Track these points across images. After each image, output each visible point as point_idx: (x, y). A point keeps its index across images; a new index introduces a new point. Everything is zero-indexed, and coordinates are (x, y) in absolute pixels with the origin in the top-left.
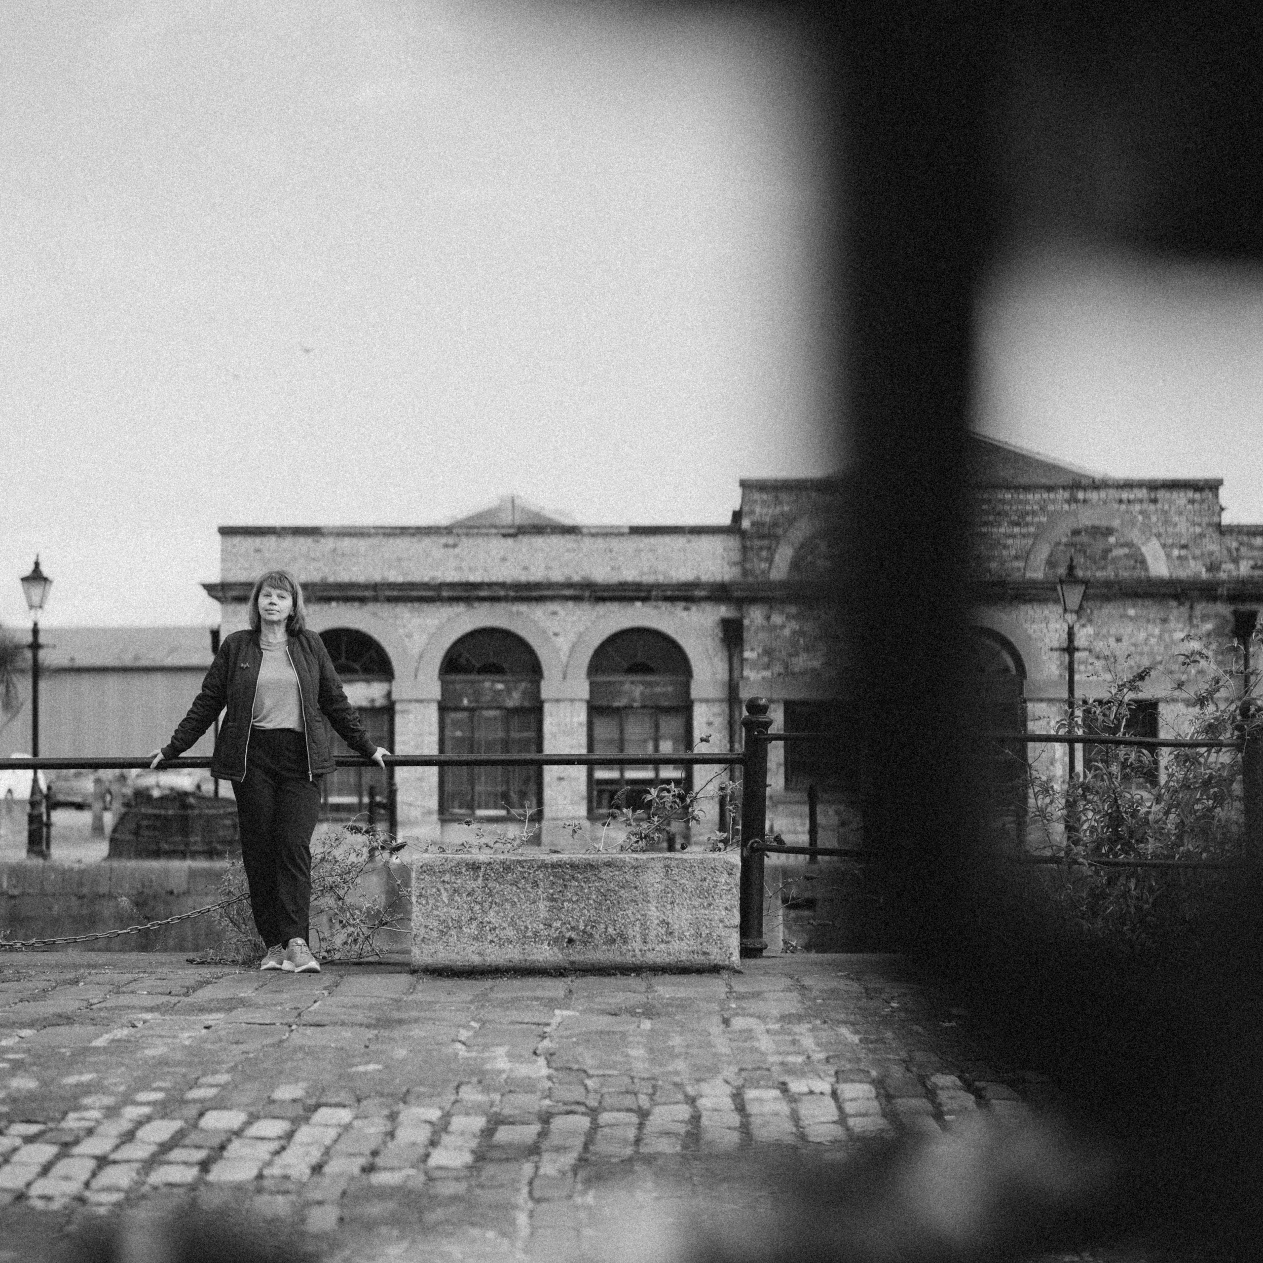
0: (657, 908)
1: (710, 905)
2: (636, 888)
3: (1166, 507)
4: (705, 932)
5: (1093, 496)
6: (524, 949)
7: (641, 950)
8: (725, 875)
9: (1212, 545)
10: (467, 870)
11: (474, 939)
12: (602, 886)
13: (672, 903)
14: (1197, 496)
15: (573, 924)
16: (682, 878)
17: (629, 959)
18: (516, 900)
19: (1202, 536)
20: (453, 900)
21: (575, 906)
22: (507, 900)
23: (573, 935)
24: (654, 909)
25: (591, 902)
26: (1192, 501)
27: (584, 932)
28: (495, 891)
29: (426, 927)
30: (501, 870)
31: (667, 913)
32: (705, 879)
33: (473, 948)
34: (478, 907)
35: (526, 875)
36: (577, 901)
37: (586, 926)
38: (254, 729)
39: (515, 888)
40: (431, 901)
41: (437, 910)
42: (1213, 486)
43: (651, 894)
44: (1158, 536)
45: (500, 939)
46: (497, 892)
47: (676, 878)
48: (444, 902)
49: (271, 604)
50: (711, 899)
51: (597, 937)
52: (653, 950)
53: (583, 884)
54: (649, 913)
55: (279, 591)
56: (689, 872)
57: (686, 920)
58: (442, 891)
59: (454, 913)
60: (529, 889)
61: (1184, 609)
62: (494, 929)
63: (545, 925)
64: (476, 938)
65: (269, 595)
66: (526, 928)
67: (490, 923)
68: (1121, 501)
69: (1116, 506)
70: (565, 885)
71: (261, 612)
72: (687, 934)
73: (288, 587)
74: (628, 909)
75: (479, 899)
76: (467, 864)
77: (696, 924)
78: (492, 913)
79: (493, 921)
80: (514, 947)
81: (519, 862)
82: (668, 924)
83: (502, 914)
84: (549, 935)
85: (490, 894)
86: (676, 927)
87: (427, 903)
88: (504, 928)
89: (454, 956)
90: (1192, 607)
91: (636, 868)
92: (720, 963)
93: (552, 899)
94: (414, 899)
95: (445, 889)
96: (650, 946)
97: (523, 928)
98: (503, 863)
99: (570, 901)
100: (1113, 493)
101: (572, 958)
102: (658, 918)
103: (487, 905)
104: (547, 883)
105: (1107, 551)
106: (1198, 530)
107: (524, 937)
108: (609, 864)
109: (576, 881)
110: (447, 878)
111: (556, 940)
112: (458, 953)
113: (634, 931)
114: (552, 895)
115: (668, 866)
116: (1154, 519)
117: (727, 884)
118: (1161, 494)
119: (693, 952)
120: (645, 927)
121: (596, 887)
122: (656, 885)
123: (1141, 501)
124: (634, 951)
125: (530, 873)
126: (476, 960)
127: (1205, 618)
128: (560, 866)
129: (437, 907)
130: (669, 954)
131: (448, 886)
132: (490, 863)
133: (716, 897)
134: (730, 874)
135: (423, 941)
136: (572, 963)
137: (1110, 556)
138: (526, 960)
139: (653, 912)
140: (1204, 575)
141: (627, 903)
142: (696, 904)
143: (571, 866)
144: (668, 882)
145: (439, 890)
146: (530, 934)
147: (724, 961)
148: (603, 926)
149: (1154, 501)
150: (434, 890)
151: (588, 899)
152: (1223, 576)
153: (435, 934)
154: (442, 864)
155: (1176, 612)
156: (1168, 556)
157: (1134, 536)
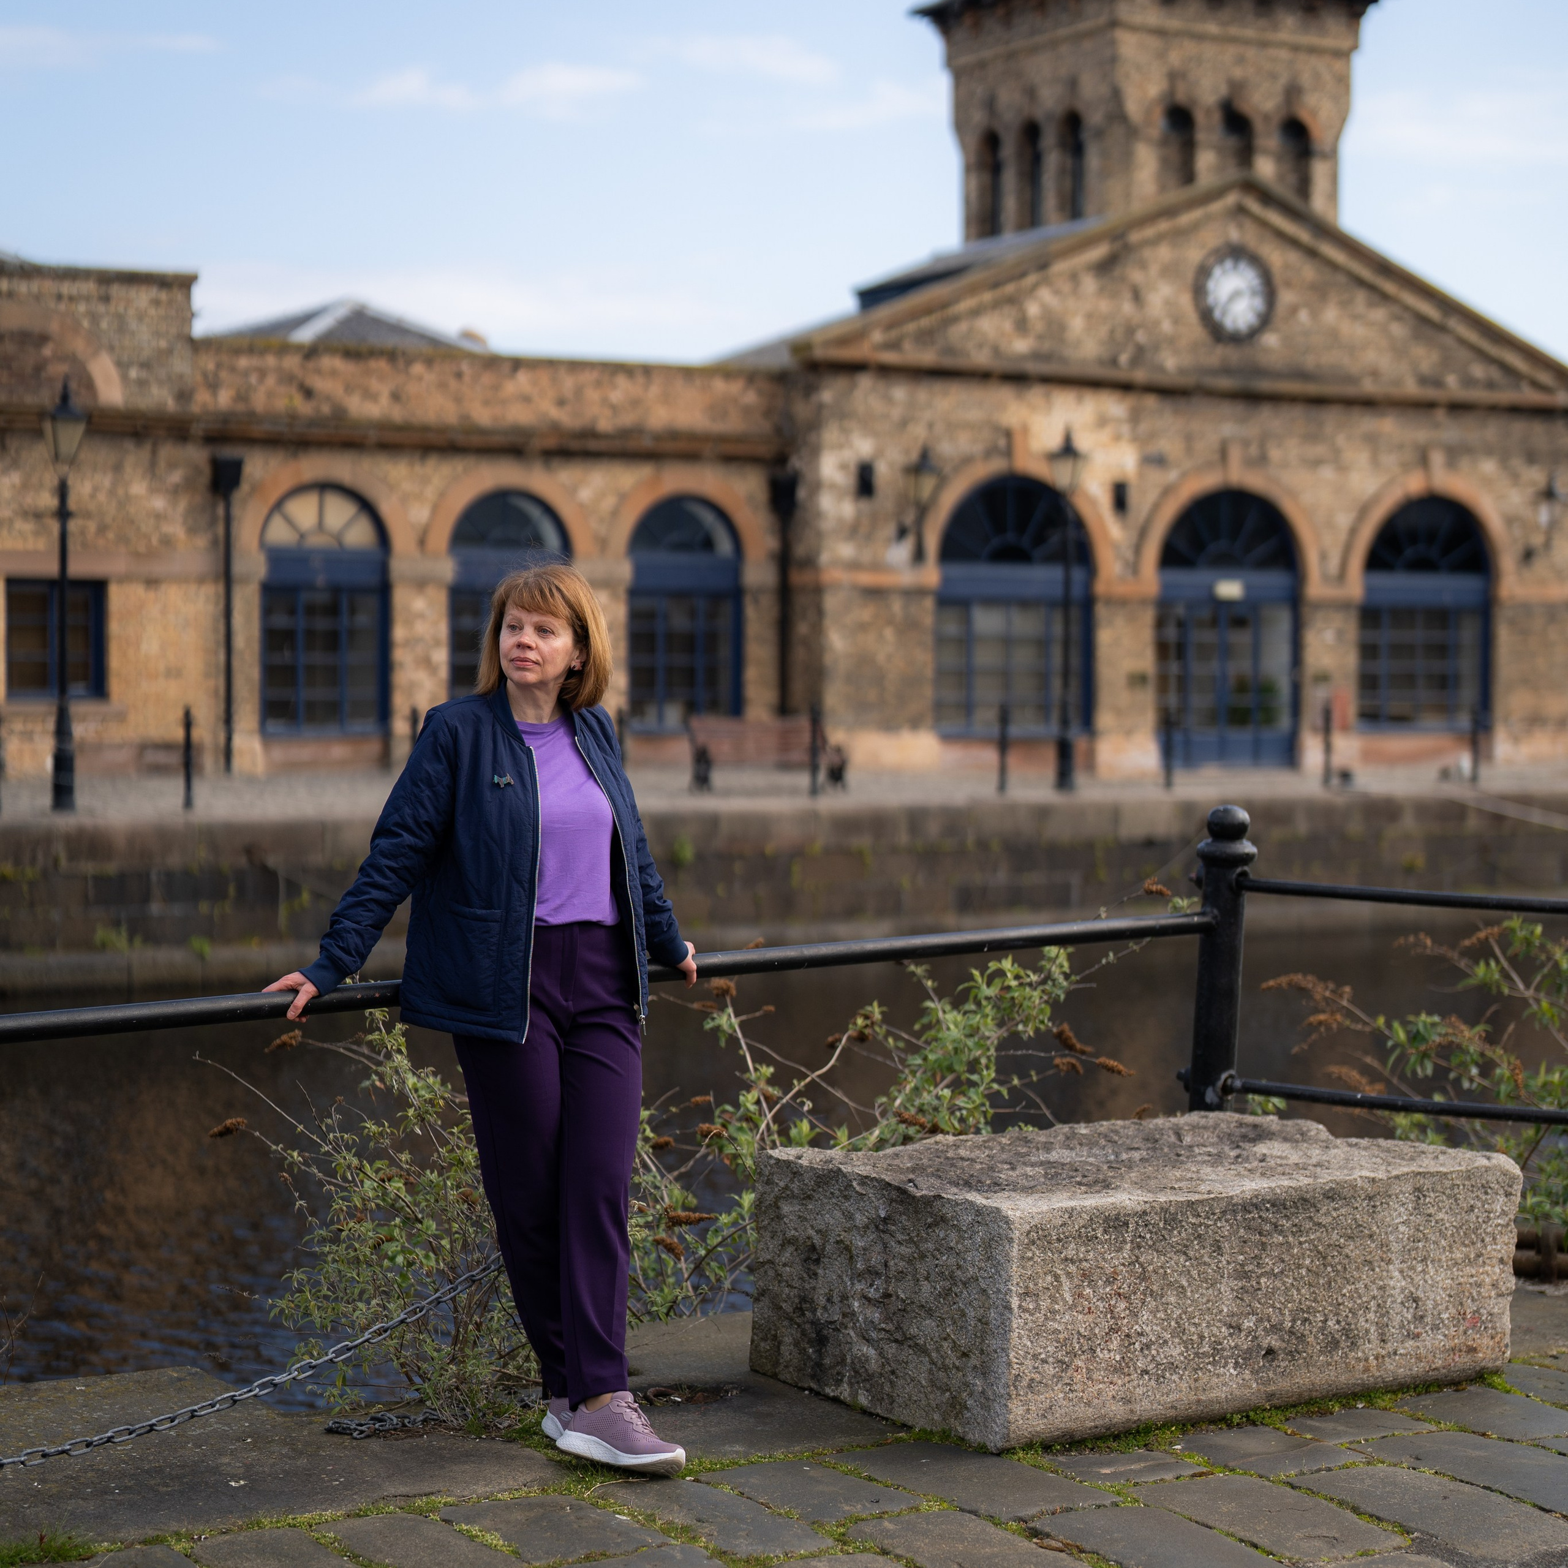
0: (1401, 1272)
1: (1479, 1255)
2: (1371, 1236)
3: (121, 309)
4: (1470, 1307)
5: (23, 287)
6: (1196, 1380)
7: (1377, 1358)
8: (1502, 1199)
9: (181, 365)
10: (1105, 1232)
11: (1116, 1370)
12: (1319, 1240)
13: (1424, 1260)
14: (163, 296)
15: (1275, 1320)
16: (1440, 1209)
17: (1358, 1377)
18: (1185, 1284)
19: (169, 352)
20: (1080, 1295)
21: (1278, 1284)
22: (1170, 1284)
23: (1273, 1341)
24: (1397, 1274)
25: (1304, 1272)
26: (156, 303)
27: (1291, 1332)
28: (1151, 1268)
29: (1035, 1357)
30: (1161, 1225)
31: (1418, 1279)
32: (1472, 1208)
33: (1111, 1391)
34: (1122, 1305)
35: (1201, 1230)
36: (1282, 1272)
37: (1294, 1321)
38: (545, 929)
39: (1182, 1259)
40: (1045, 1304)
41: (1054, 1320)
42: (184, 283)
43: (1395, 1247)
44: (111, 348)
45: (1158, 1364)
46: (1155, 1272)
47: (1432, 1211)
48: (1065, 1302)
49: (522, 646)
50: (1479, 1245)
51: (1311, 1339)
52: (1395, 1353)
53: (1291, 1239)
54: (1392, 1283)
55: (536, 618)
56: (1449, 1197)
57: (1444, 1289)
58: (1063, 1279)
59: (1083, 1321)
60: (1206, 1259)
61: (145, 453)
62: (1148, 1346)
63: (1231, 1326)
64: (1117, 1369)
65: (516, 628)
66: (1202, 1337)
67: (1141, 1334)
68: (59, 297)
69: (52, 304)
70: (1263, 1244)
71: (504, 663)
72: (1445, 1316)
73: (564, 610)
74: (1360, 1279)
75: (1125, 1288)
76: (1107, 1219)
77: (1458, 1296)
78: (1145, 1315)
79: (1148, 1329)
80: (1181, 1379)
81: (1191, 1204)
82: (1416, 1300)
83: (1161, 1315)
84: (1236, 1347)
85: (1143, 1277)
86: (1430, 1304)
87: (1038, 1308)
88: (1166, 1342)
89: (1082, 1411)
90: (154, 453)
91: (1370, 1198)
92: (1490, 1365)
93: (1242, 1274)
94: (1015, 1302)
95: (1069, 1274)
96: (1390, 1347)
97: (1195, 1337)
98: (1164, 1210)
99: (1271, 1274)
100: (49, 286)
101: (1272, 1388)
102: (1403, 1290)
103: (1136, 1299)
104: (1235, 1242)
105: (39, 368)
106: (163, 344)
107: (1197, 1354)
108: (1331, 1195)
109: (1281, 1232)
110: (1070, 1252)
111: (1248, 1355)
112: (1088, 1404)
113: (1366, 1322)
114: (1243, 1265)
115: (1418, 1189)
116: (104, 325)
117: (1504, 1213)
118: (116, 290)
119: (1453, 1350)
120: (1383, 1310)
121: (1311, 1242)
122: (1402, 1228)
123: (88, 299)
124: (1367, 1360)
125: (1207, 1226)
126: (1117, 1412)
127: (172, 466)
128: (1256, 1206)
129: (1054, 1312)
130: (1419, 1359)
131: (1072, 1268)
132: (1145, 1213)
133: (1488, 1239)
134: (1508, 1195)
135: (1030, 1386)
136: (1271, 1396)
137: (43, 375)
138: (1199, 1401)
139: (1397, 1282)
140: (171, 405)
141: (1358, 1268)
142: (1458, 1255)
143: (1273, 1205)
144: (1419, 1219)
145: (1057, 1277)
146: (1206, 1348)
147: (1497, 1359)
148: (1320, 1317)
149: (106, 299)
150: (1049, 1278)
151: (1299, 1267)
152: (195, 408)
153: (1050, 1370)
154: (1064, 1224)
155: (134, 457)
156: (124, 378)
157: (78, 345)
